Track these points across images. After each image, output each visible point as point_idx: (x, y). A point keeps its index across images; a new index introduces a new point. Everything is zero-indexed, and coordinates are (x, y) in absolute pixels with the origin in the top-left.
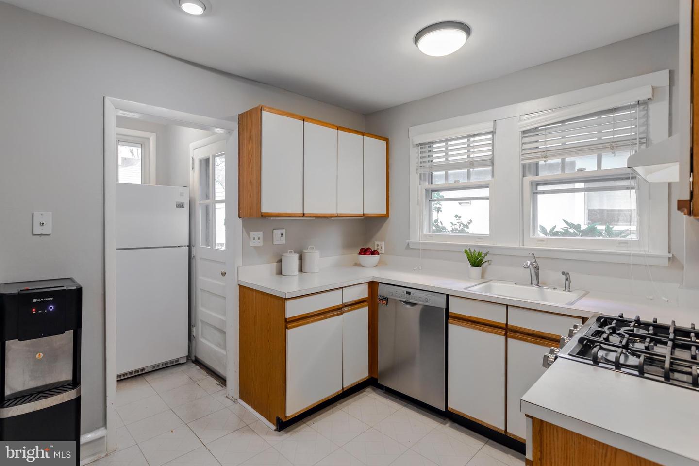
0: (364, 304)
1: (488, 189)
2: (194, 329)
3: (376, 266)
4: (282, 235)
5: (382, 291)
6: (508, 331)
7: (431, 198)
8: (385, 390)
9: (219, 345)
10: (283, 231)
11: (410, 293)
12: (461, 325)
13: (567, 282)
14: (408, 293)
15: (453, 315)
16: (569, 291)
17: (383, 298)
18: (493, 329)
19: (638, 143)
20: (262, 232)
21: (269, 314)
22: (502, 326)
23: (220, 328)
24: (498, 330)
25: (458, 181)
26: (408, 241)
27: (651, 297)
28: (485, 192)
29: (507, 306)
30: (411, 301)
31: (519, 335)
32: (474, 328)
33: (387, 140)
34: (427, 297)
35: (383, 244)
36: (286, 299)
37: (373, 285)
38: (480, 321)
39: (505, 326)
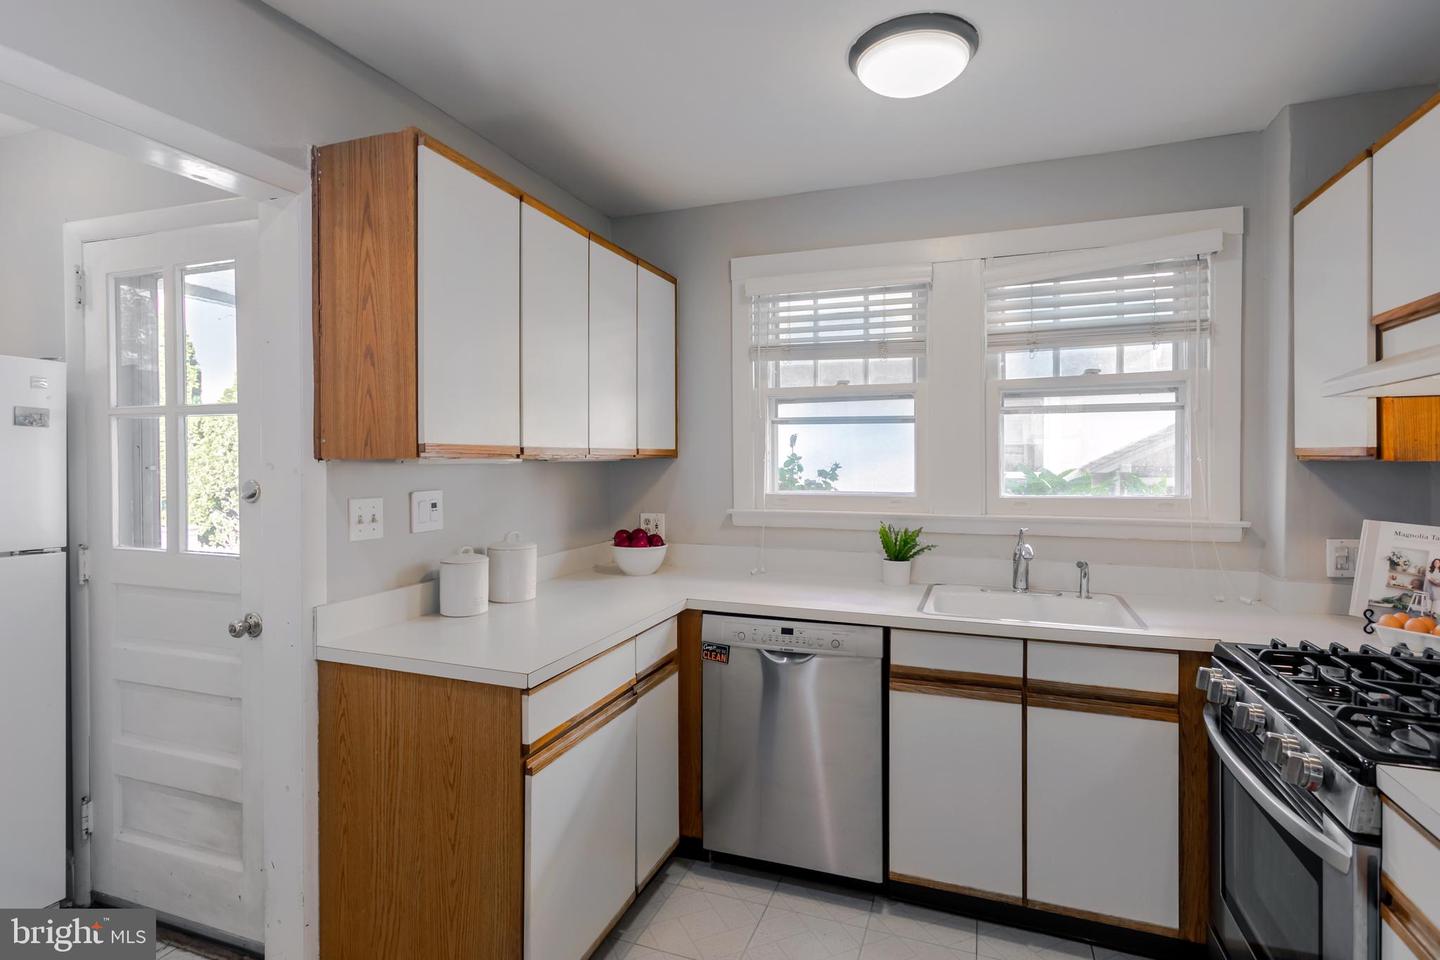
0: (669, 667)
1: (913, 401)
2: (88, 811)
3: (655, 573)
4: (434, 505)
5: (713, 630)
6: (1028, 692)
7: (776, 416)
8: (713, 859)
9: (211, 846)
10: (437, 496)
11: (792, 630)
12: (920, 691)
13: (1084, 581)
14: (787, 631)
15: (900, 671)
16: (1088, 597)
17: (718, 647)
18: (994, 691)
19: (1198, 328)
20: (381, 499)
21: (451, 740)
22: (1014, 683)
23: (218, 795)
24: (1006, 693)
25: (845, 383)
26: (730, 511)
27: (1222, 598)
28: (907, 407)
29: (1025, 641)
30: (796, 650)
31: (1051, 697)
32: (952, 695)
33: (674, 281)
34: (835, 637)
35: (661, 519)
36: (526, 691)
37: (688, 621)
38: (965, 677)
39: (1021, 683)
